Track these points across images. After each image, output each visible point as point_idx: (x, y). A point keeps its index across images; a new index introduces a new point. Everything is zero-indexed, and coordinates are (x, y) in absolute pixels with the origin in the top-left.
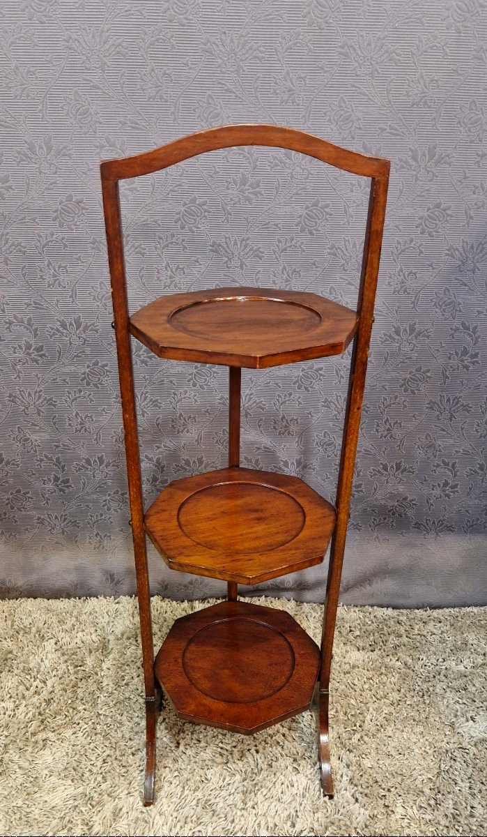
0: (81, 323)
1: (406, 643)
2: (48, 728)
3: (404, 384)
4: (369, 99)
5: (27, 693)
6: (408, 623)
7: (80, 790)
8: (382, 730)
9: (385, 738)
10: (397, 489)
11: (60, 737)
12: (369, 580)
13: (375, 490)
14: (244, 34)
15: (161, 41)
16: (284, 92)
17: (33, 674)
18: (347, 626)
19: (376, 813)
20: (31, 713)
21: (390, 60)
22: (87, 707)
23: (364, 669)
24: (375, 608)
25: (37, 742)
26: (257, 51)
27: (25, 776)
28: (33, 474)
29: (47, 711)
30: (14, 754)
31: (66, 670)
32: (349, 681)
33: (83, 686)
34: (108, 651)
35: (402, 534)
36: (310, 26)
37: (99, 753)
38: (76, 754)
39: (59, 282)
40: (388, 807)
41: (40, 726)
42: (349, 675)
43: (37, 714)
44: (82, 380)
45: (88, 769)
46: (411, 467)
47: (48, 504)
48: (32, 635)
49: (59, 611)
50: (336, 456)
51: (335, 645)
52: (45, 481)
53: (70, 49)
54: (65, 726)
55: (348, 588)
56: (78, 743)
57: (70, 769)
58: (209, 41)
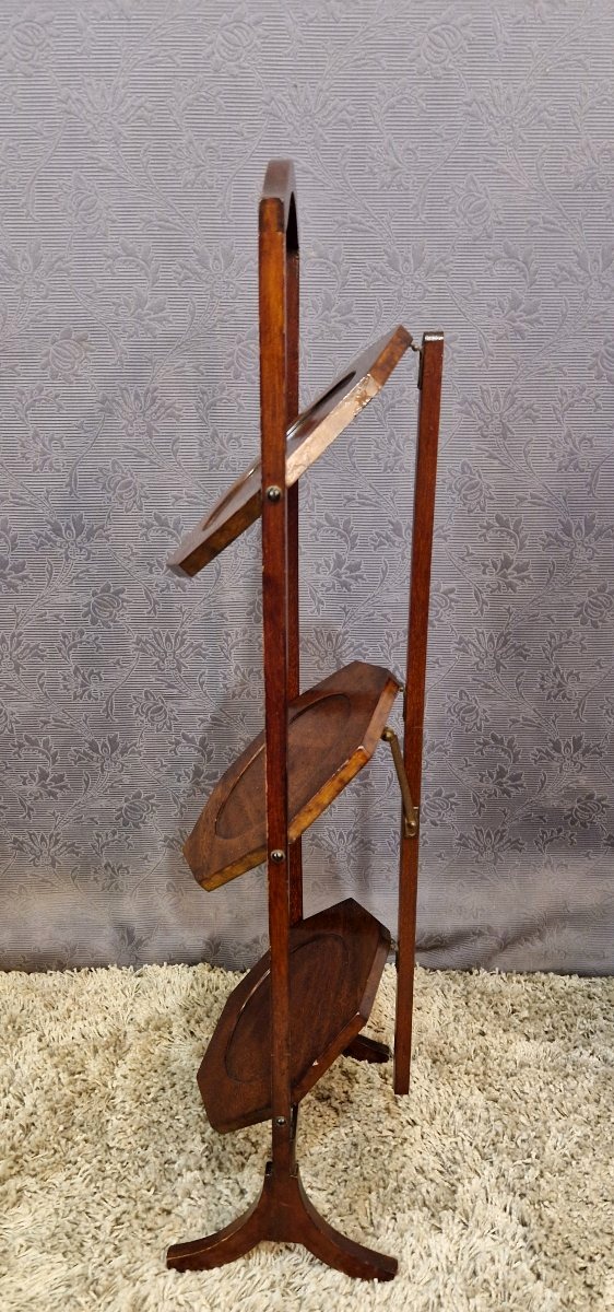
0: (84, 526)
1: (605, 1028)
2: (26, 1170)
3: (581, 612)
4: (511, 179)
6: (605, 998)
7: (78, 1270)
8: (574, 1163)
9: (579, 1176)
10: (577, 782)
11: (44, 1184)
12: (539, 930)
13: (543, 783)
14: (325, 87)
15: (202, 99)
16: (385, 171)
17: (2, 1087)
18: (508, 1003)
19: (572, 1297)
21: (540, 122)
22: (89, 1135)
23: (539, 1068)
24: (551, 974)
25: (6, 1194)
26: (344, 112)
28: (7, 768)
29: (25, 1143)
31: (56, 1079)
32: (515, 1088)
33: (84, 1104)
34: (125, 1049)
35: (587, 855)
36: (421, 74)
37: (110, 1208)
38: (71, 1211)
39: (51, 463)
40: (590, 1286)
41: (11, 1168)
42: (514, 1078)
43: (8, 1147)
44: (85, 615)
45: (90, 1235)
46: (598, 745)
47: (30, 816)
48: (2, 1026)
49: (46, 990)
50: (479, 729)
51: (489, 1032)
52: (25, 779)
53: (69, 113)
54: (54, 1167)
55: (506, 944)
56: (75, 1193)
57: (60, 1235)
58: (273, 99)
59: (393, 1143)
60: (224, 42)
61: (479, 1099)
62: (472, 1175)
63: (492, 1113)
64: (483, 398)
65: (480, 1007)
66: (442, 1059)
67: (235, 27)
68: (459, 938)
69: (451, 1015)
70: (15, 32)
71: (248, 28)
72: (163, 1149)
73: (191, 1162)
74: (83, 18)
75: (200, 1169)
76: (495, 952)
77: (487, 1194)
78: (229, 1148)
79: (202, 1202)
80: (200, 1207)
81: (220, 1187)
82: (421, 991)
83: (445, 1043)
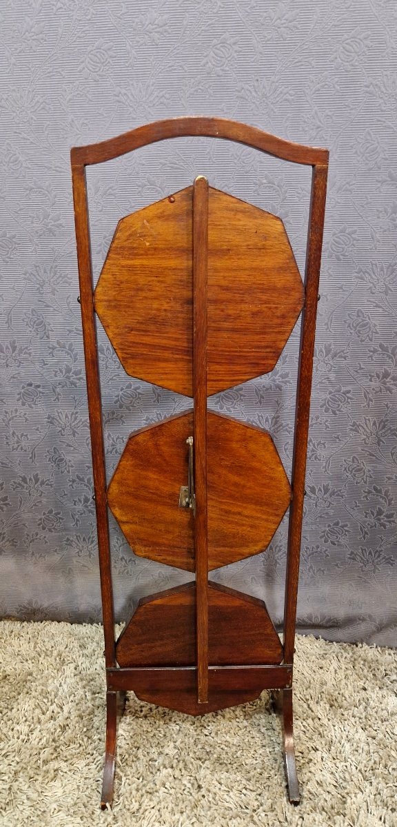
2: (61, 756)
4: (394, 131)
5: (42, 717)
11: (72, 767)
14: (275, 80)
15: (200, 91)
16: (312, 129)
17: (50, 698)
18: (382, 668)
20: (45, 739)
25: (47, 772)
26: (287, 95)
27: (33, 809)
28: (65, 495)
29: (62, 738)
30: (24, 783)
31: (84, 696)
32: (388, 730)
33: (100, 715)
36: (337, 69)
38: (87, 788)
41: (52, 754)
42: (387, 723)
43: (51, 740)
48: (53, 658)
49: (81, 635)
50: (365, 482)
51: (369, 689)
52: (75, 501)
53: (120, 102)
54: (79, 756)
55: (380, 628)
56: (91, 776)
57: (80, 805)
58: (243, 88)
59: (302, 761)
60: (214, 55)
61: (362, 735)
62: (357, 791)
63: (371, 747)
64: (372, 269)
65: (363, 670)
66: (336, 705)
67: (221, 46)
68: (350, 621)
69: (343, 674)
70: (90, 56)
71: (229, 47)
72: (148, 751)
73: (167, 762)
74: (130, 45)
75: (172, 767)
76: (374, 633)
77: (367, 806)
78: (191, 755)
79: (172, 791)
80: (171, 794)
81: (185, 782)
82: (323, 656)
83: (339, 694)
